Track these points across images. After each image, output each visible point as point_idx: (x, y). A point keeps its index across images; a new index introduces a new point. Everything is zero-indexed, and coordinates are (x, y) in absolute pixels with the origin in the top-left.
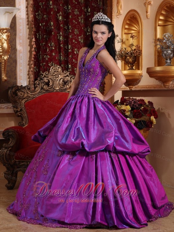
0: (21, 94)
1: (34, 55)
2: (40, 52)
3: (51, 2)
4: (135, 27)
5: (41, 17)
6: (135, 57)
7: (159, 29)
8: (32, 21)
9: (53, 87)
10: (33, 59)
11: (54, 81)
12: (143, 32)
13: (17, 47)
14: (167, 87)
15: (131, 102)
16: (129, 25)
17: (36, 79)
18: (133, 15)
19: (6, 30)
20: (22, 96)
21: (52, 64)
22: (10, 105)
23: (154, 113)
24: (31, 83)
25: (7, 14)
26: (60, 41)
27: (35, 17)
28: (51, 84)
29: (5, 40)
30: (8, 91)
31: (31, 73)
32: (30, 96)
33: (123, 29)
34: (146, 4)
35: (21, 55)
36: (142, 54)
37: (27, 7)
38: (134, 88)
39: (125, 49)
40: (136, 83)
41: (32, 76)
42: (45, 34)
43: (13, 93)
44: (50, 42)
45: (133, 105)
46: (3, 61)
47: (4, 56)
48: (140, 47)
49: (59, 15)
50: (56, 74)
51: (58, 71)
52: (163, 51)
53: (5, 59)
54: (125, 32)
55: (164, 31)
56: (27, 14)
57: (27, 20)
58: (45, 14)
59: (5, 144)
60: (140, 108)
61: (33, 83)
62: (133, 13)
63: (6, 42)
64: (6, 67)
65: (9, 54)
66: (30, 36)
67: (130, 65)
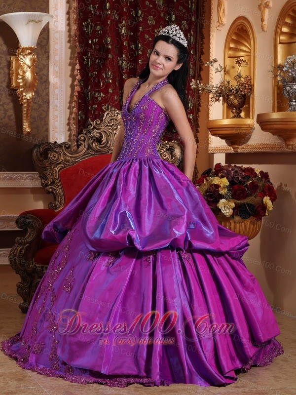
0: (54, 157)
1: (78, 92)
2: (88, 87)
3: (108, 5)
4: (246, 46)
5: (91, 30)
6: (244, 96)
7: (280, 49)
8: (76, 36)
9: (108, 146)
10: (75, 98)
11: (110, 135)
12: (257, 54)
13: (50, 79)
14: (291, 147)
15: (230, 171)
16: (236, 42)
17: (80, 132)
18: (241, 26)
19: (31, 50)
20: (56, 160)
21: (108, 107)
22: (36, 174)
23: (270, 191)
24: (72, 138)
25: (31, 23)
26: (123, 70)
27: (80, 28)
28: (104, 140)
29: (28, 66)
30: (32, 150)
31: (72, 121)
32: (69, 160)
33: (227, 50)
34: (262, 6)
35: (57, 91)
36: (253, 91)
37: (68, 13)
38: (241, 149)
39: (228, 82)
40: (243, 140)
41: (74, 127)
42: (98, 58)
43: (40, 154)
44: (106, 70)
45: (233, 177)
46: (25, 101)
47: (27, 92)
48: (251, 79)
49: (121, 26)
50: (113, 125)
51: (116, 120)
52: (284, 87)
53: (28, 98)
54: (230, 54)
55: (289, 52)
56: (69, 25)
57: (68, 33)
58: (99, 25)
59: (18, 238)
60: (244, 183)
61: (75, 138)
62: (242, 22)
63: (29, 70)
64: (29, 112)
65: (35, 90)
66: (72, 61)
67: (236, 110)
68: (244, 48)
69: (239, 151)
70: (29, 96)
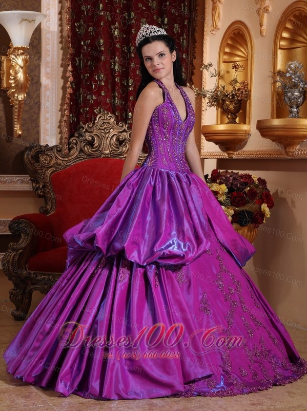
0: (45, 160)
1: (70, 94)
2: (80, 89)
3: (101, 5)
4: (241, 51)
5: (83, 31)
6: (240, 101)
7: (280, 54)
8: (69, 37)
9: (100, 149)
10: (67, 101)
11: (102, 139)
12: (255, 59)
13: (41, 80)
14: (291, 154)
15: (229, 178)
16: (231, 47)
17: (71, 135)
18: (237, 31)
19: (23, 50)
20: (48, 163)
21: (100, 110)
22: (27, 178)
23: (267, 198)
24: (63, 141)
25: (24, 22)
26: (115, 73)
27: (73, 29)
28: (96, 143)
29: (20, 66)
30: (22, 153)
31: (63, 124)
32: (61, 164)
33: (222, 54)
34: (261, 11)
35: (48, 93)
36: (250, 96)
37: (60, 13)
38: (235, 155)
39: (224, 88)
40: (239, 146)
41: (65, 130)
42: (90, 60)
43: (32, 157)
44: (98, 73)
45: (232, 184)
46: (17, 102)
47: (19, 94)
48: (248, 85)
49: (114, 28)
50: (106, 128)
51: (108, 123)
52: (286, 93)
53: (20, 99)
54: (225, 59)
55: (289, 58)
56: (61, 25)
57: (60, 34)
58: (91, 26)
59: (12, 244)
60: (243, 189)
61: (67, 141)
62: (239, 27)
63: (21, 70)
64: (21, 114)
65: (27, 91)
66: (64, 62)
67: (231, 115)
68: (239, 53)
69: (234, 157)
70: (21, 97)
